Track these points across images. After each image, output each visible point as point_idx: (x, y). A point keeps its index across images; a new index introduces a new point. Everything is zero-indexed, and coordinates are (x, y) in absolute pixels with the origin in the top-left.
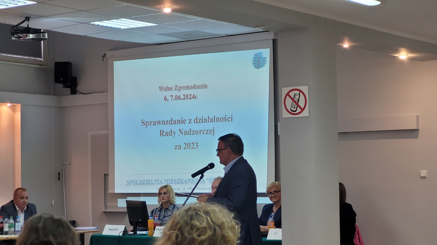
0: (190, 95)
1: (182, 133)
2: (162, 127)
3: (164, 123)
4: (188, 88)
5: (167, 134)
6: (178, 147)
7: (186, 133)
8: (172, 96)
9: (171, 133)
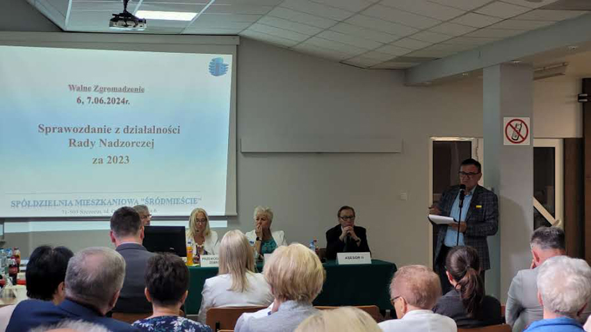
0: (119, 99)
1: (105, 145)
2: (72, 135)
3: (75, 130)
4: (114, 90)
5: (81, 144)
6: (97, 161)
7: (111, 144)
8: (89, 98)
9: (87, 143)
